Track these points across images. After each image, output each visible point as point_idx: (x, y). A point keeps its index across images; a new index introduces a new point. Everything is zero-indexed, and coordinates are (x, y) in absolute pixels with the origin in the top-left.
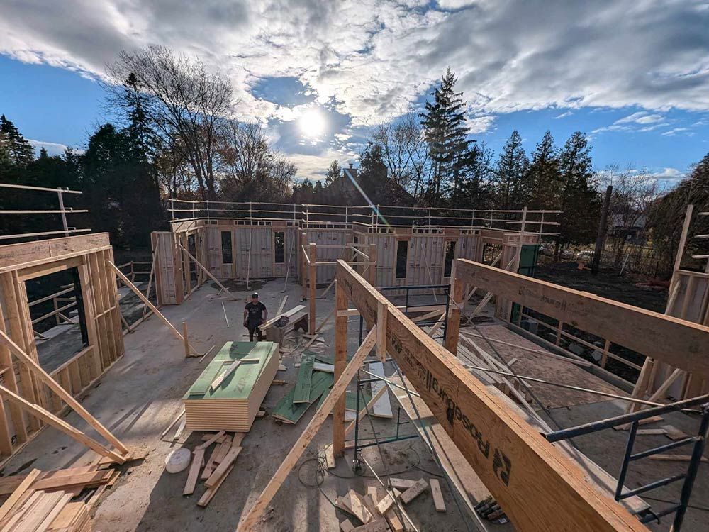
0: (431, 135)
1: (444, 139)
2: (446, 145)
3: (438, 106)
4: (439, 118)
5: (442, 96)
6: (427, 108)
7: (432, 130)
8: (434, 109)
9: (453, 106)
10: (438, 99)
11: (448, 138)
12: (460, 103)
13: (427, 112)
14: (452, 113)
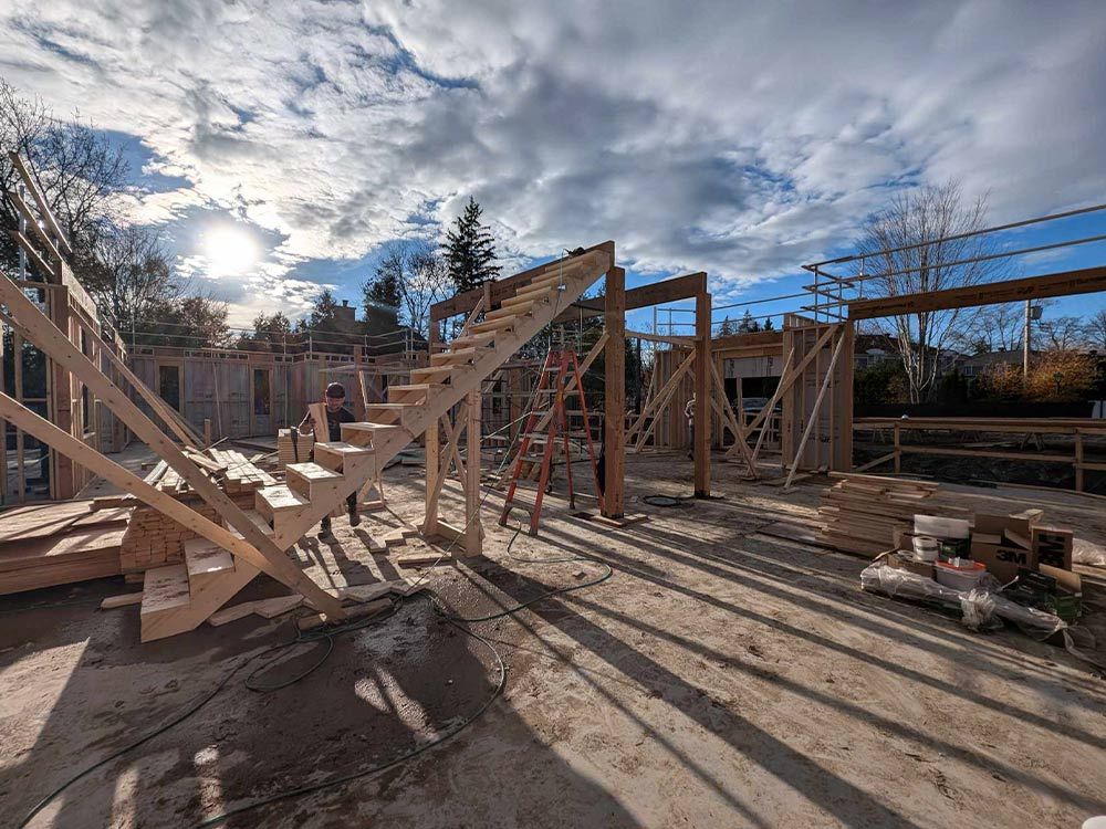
0: (457, 271)
1: (472, 277)
2: (476, 284)
3: (462, 238)
4: (466, 252)
5: (467, 226)
6: (449, 238)
7: (458, 264)
8: (457, 240)
9: (481, 239)
10: (462, 230)
11: (477, 276)
12: (488, 237)
13: (449, 243)
14: (480, 248)
